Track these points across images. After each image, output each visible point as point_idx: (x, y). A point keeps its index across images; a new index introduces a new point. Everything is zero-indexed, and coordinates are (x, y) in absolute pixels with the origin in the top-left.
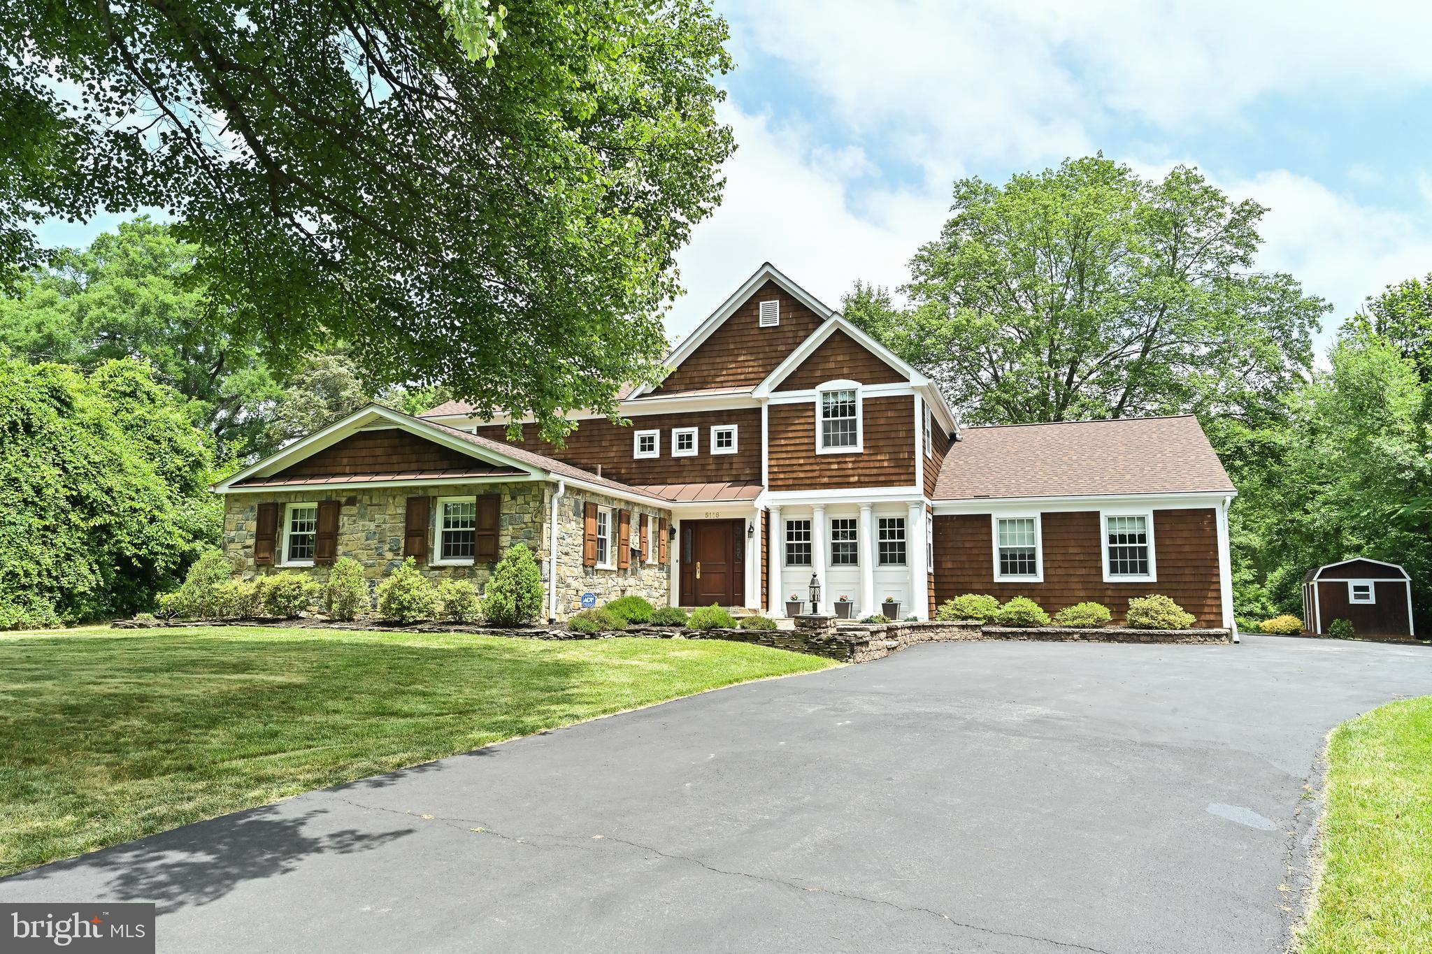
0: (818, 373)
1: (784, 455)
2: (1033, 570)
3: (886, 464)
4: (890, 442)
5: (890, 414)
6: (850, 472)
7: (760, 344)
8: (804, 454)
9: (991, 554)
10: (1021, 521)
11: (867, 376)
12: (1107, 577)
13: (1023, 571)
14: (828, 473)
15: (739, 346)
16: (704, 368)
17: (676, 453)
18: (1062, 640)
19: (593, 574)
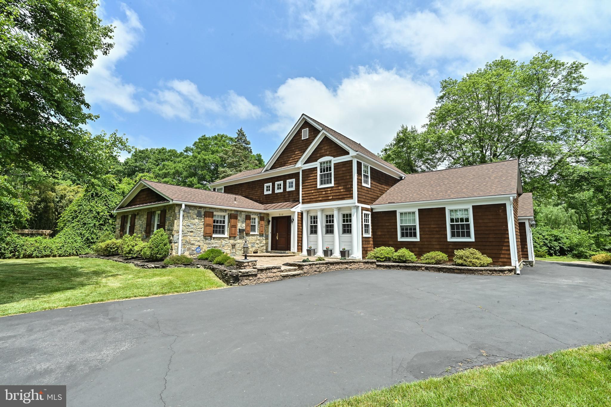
0: (318, 155)
1: (307, 190)
2: (415, 236)
3: (342, 190)
4: (343, 181)
5: (344, 169)
6: (329, 195)
7: (302, 146)
8: (313, 189)
9: (397, 228)
10: (409, 213)
11: (335, 154)
12: (450, 239)
13: (411, 236)
14: (322, 196)
15: (296, 148)
16: (285, 158)
17: (277, 191)
18: (416, 270)
19: (211, 239)
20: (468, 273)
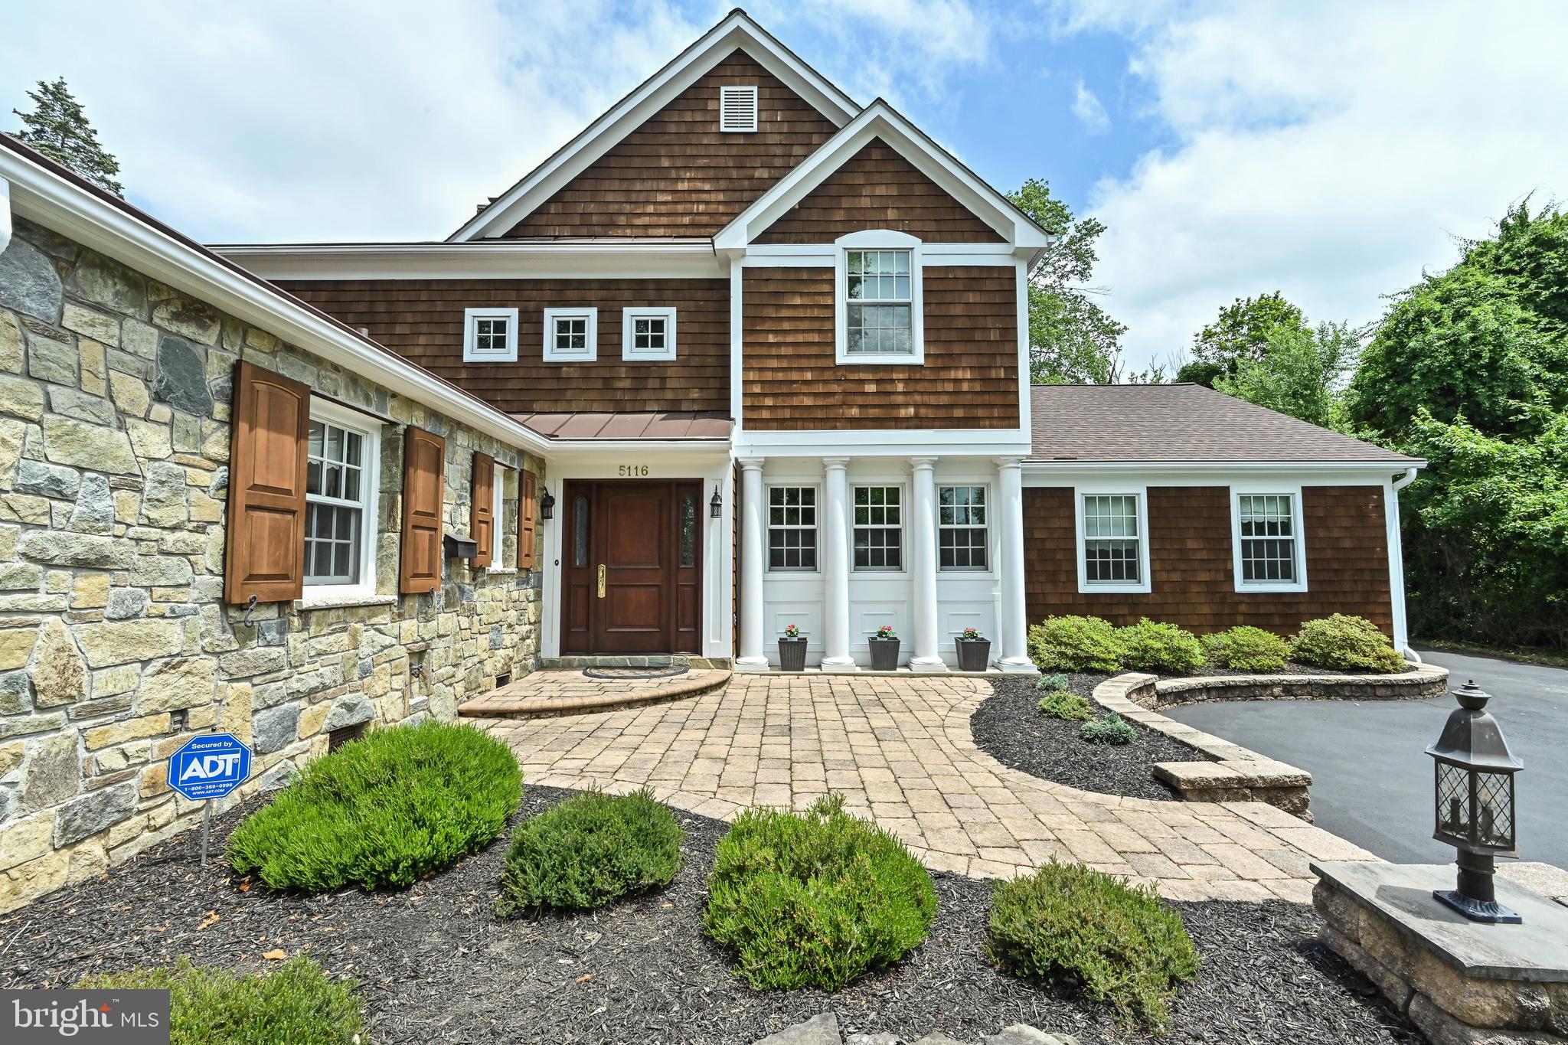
0: (839, 216)
1: (774, 364)
2: (1133, 573)
3: (965, 387)
4: (971, 348)
5: (971, 298)
6: (900, 399)
7: (722, 162)
8: (813, 363)
9: (1075, 550)
10: (1117, 499)
11: (931, 226)
12: (1241, 586)
13: (1118, 576)
14: (860, 400)
15: (679, 163)
16: (610, 197)
17: (551, 353)
18: (1255, 698)
19: (284, 629)
20: (1409, 695)
